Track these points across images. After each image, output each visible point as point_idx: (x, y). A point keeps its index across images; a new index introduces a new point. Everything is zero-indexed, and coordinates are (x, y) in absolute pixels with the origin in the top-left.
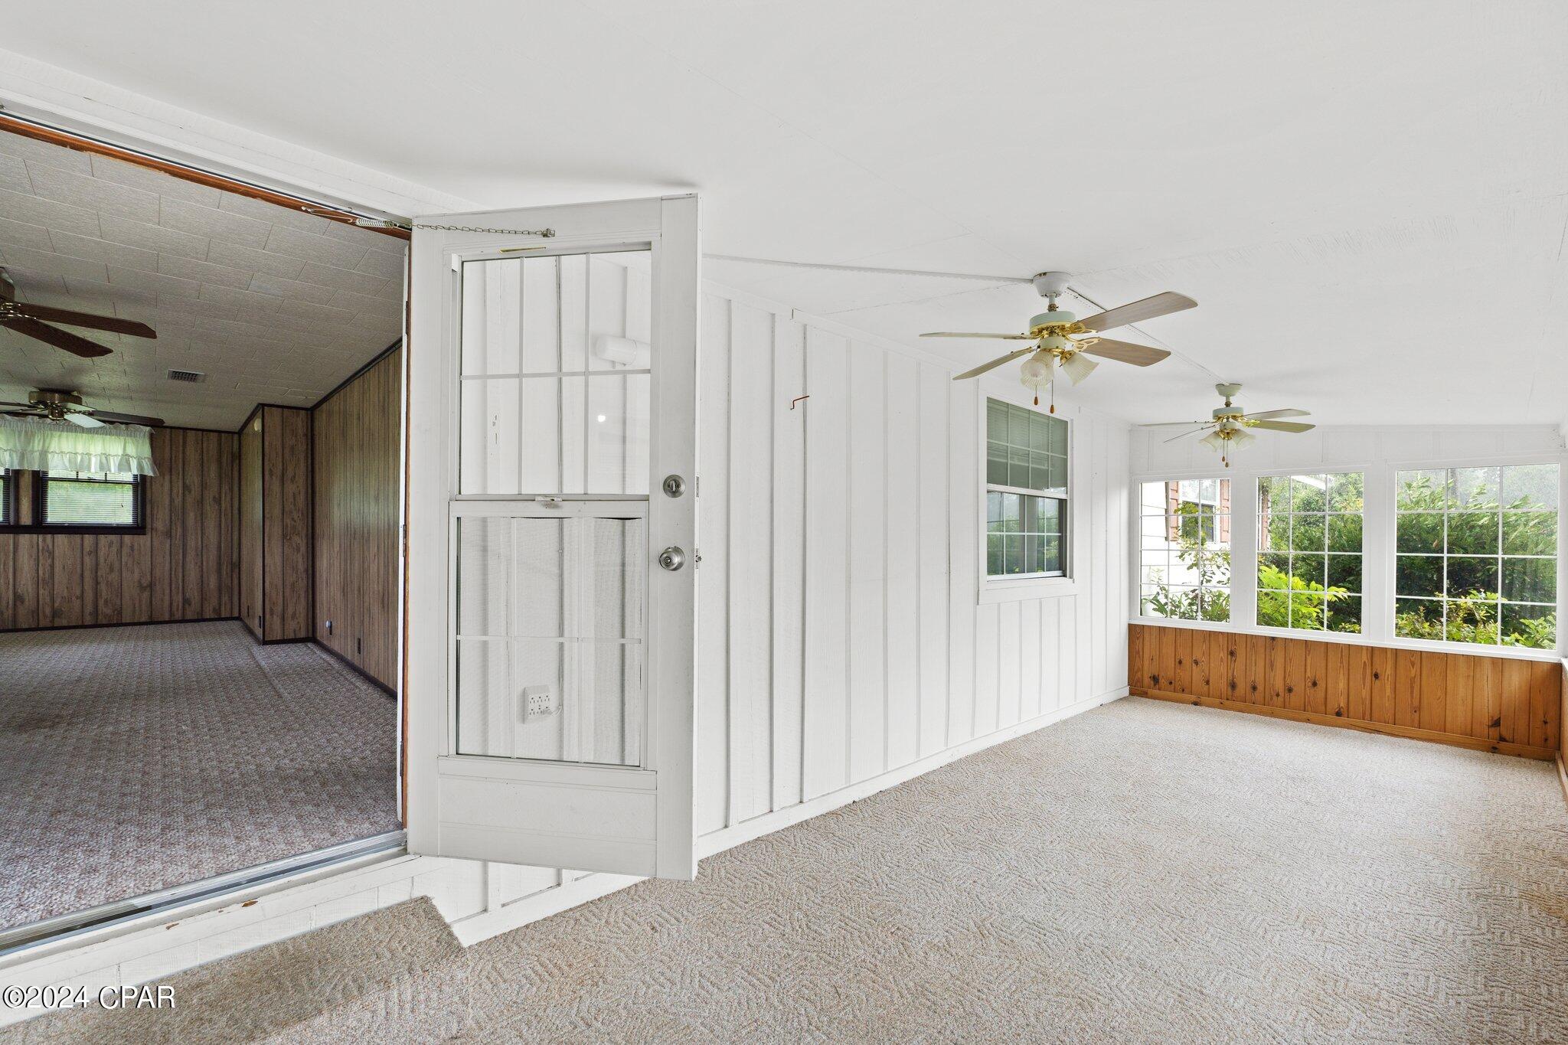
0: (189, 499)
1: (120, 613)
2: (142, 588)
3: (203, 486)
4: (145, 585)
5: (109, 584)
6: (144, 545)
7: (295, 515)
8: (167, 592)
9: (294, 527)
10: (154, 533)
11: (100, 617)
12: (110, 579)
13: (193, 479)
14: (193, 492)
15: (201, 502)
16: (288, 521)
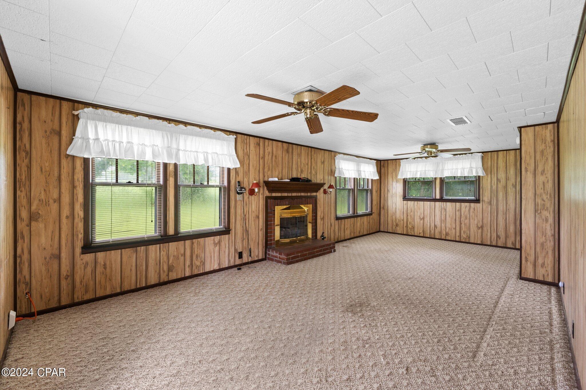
0: (500, 186)
1: (469, 238)
2: (479, 228)
3: (507, 179)
4: (479, 226)
5: (465, 224)
6: (479, 208)
7: (545, 197)
8: (489, 231)
9: (544, 205)
10: (483, 203)
11: (462, 238)
12: (466, 222)
13: (502, 175)
14: (502, 182)
15: (506, 187)
16: (539, 201)
